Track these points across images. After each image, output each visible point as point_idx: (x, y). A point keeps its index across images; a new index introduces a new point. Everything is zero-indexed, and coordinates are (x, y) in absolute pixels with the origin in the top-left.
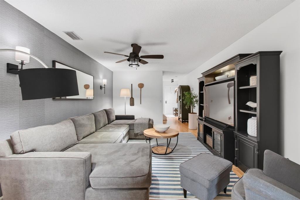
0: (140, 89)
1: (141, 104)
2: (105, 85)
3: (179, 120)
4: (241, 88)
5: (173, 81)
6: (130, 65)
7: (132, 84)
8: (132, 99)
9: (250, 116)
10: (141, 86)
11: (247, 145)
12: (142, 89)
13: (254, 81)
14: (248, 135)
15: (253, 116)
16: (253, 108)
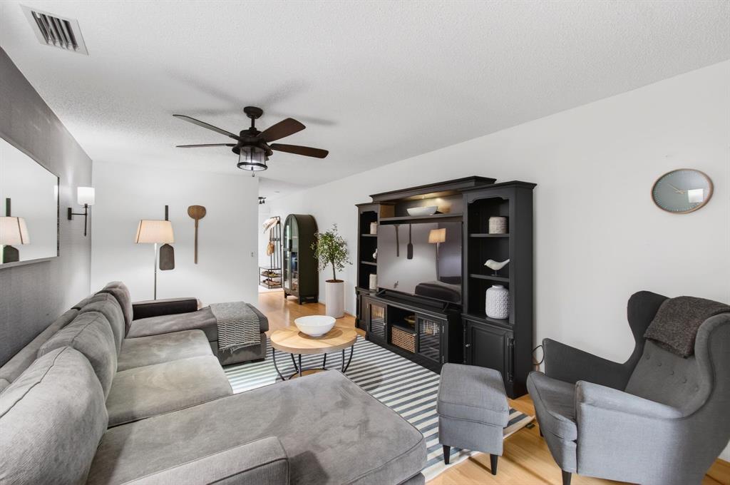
0: (194, 221)
1: (196, 262)
2: (86, 206)
3: (286, 297)
4: (474, 235)
5: (264, 202)
6: (240, 164)
7: (167, 207)
8: (167, 249)
9: (489, 284)
10: (198, 213)
11: (486, 333)
12: (201, 222)
13: (495, 226)
14: (486, 316)
15: (494, 284)
16: (494, 271)
